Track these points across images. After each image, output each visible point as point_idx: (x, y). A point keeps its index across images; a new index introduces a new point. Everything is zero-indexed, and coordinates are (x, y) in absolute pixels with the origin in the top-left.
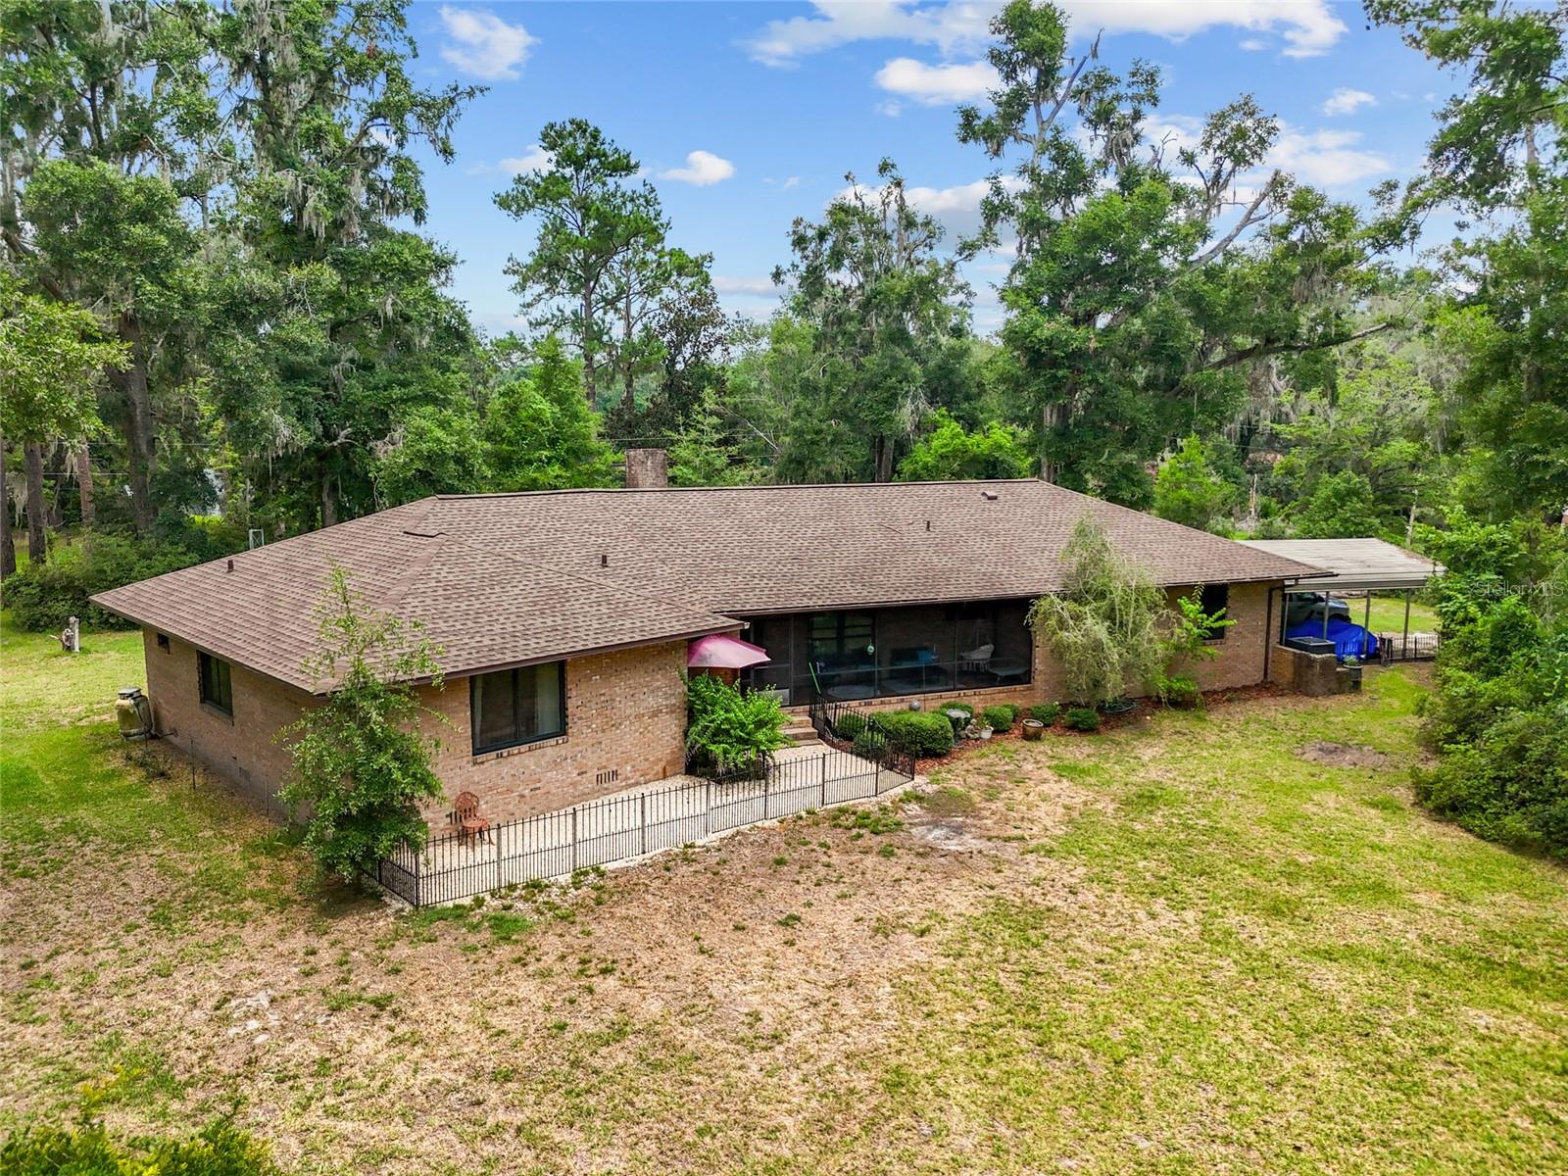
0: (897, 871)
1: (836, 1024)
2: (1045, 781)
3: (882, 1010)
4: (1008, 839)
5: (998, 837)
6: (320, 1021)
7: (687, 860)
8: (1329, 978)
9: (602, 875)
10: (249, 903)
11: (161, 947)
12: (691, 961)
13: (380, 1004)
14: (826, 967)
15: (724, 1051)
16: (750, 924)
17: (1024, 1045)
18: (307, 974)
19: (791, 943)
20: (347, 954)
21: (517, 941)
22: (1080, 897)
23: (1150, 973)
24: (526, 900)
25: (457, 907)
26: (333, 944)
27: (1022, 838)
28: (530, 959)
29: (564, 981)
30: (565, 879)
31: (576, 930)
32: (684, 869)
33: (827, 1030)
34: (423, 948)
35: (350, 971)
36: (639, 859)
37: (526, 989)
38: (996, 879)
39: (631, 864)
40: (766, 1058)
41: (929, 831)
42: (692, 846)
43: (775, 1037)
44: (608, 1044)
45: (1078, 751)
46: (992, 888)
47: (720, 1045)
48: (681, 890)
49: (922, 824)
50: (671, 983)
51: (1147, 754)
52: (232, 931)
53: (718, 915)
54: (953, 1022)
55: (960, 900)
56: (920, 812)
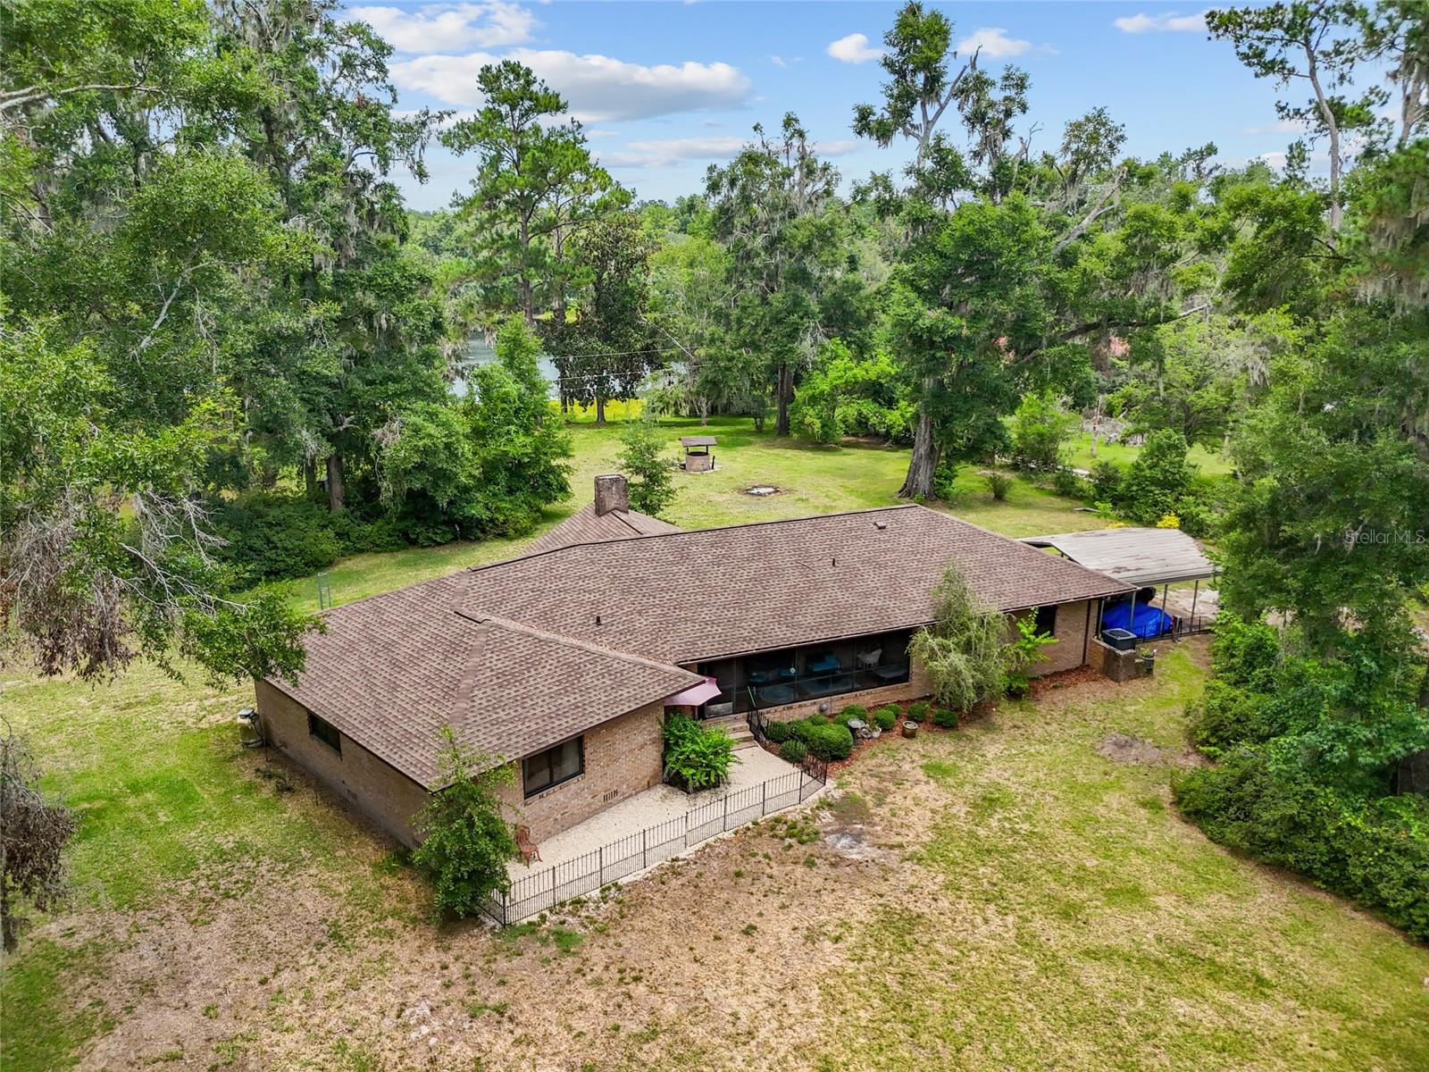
0: (818, 882)
1: (787, 1022)
2: (917, 782)
3: (814, 1010)
4: (892, 847)
5: (885, 845)
6: (466, 1026)
7: (677, 874)
8: (1094, 976)
9: (619, 889)
10: (390, 920)
11: (345, 963)
12: (691, 969)
13: (500, 1010)
14: (777, 972)
15: (720, 1046)
16: (723, 934)
17: (902, 1036)
18: (448, 987)
19: (751, 951)
20: (467, 968)
21: (574, 953)
22: (940, 904)
23: (982, 972)
24: (574, 915)
25: (530, 923)
26: (457, 959)
27: (901, 846)
28: (586, 970)
29: (610, 988)
30: (596, 894)
31: (611, 942)
32: (675, 883)
33: (781, 1027)
34: (516, 961)
35: (474, 983)
36: (642, 872)
37: (589, 996)
38: (884, 888)
39: (638, 878)
40: (745, 1051)
41: (839, 839)
42: (676, 860)
43: (750, 1033)
44: (647, 1041)
45: (941, 748)
46: (881, 896)
47: (717, 1041)
48: (675, 904)
49: (833, 832)
50: (679, 989)
51: (992, 751)
52: (387, 947)
53: (702, 926)
54: (858, 1018)
55: (861, 910)
56: (831, 820)
